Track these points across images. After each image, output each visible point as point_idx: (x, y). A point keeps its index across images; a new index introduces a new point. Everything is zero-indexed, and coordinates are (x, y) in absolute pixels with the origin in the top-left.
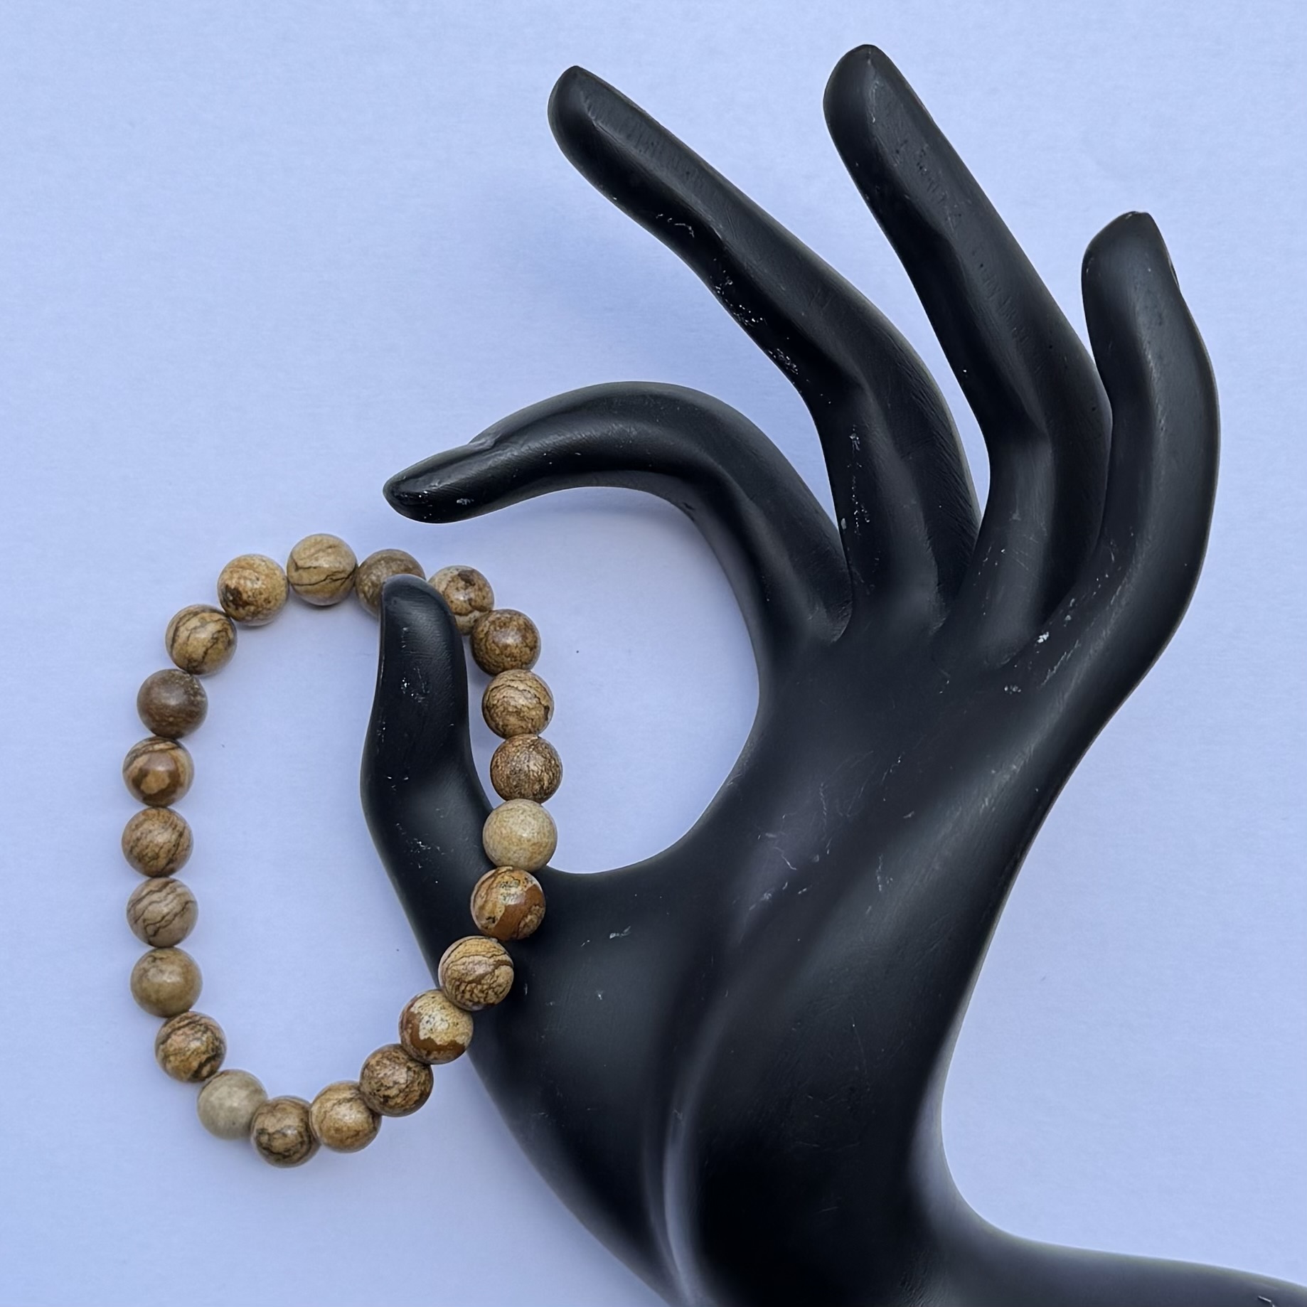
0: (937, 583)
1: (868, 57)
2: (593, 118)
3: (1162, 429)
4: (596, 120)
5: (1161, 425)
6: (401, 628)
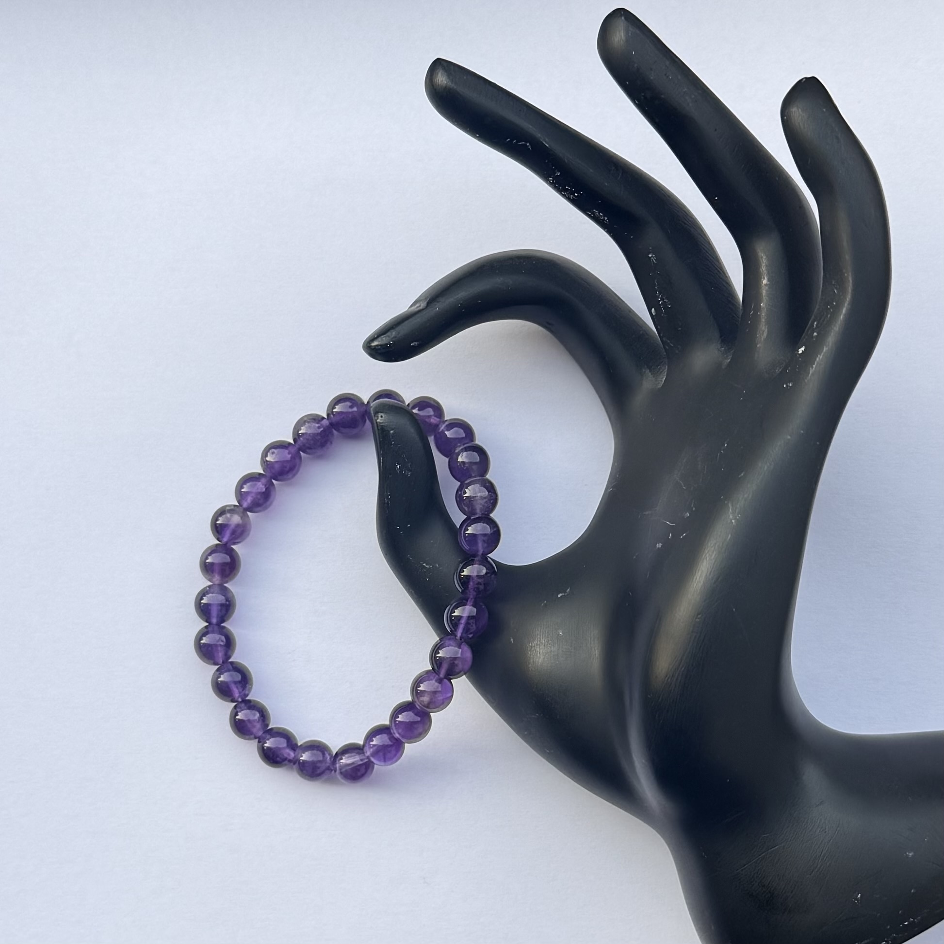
6: (389, 432)
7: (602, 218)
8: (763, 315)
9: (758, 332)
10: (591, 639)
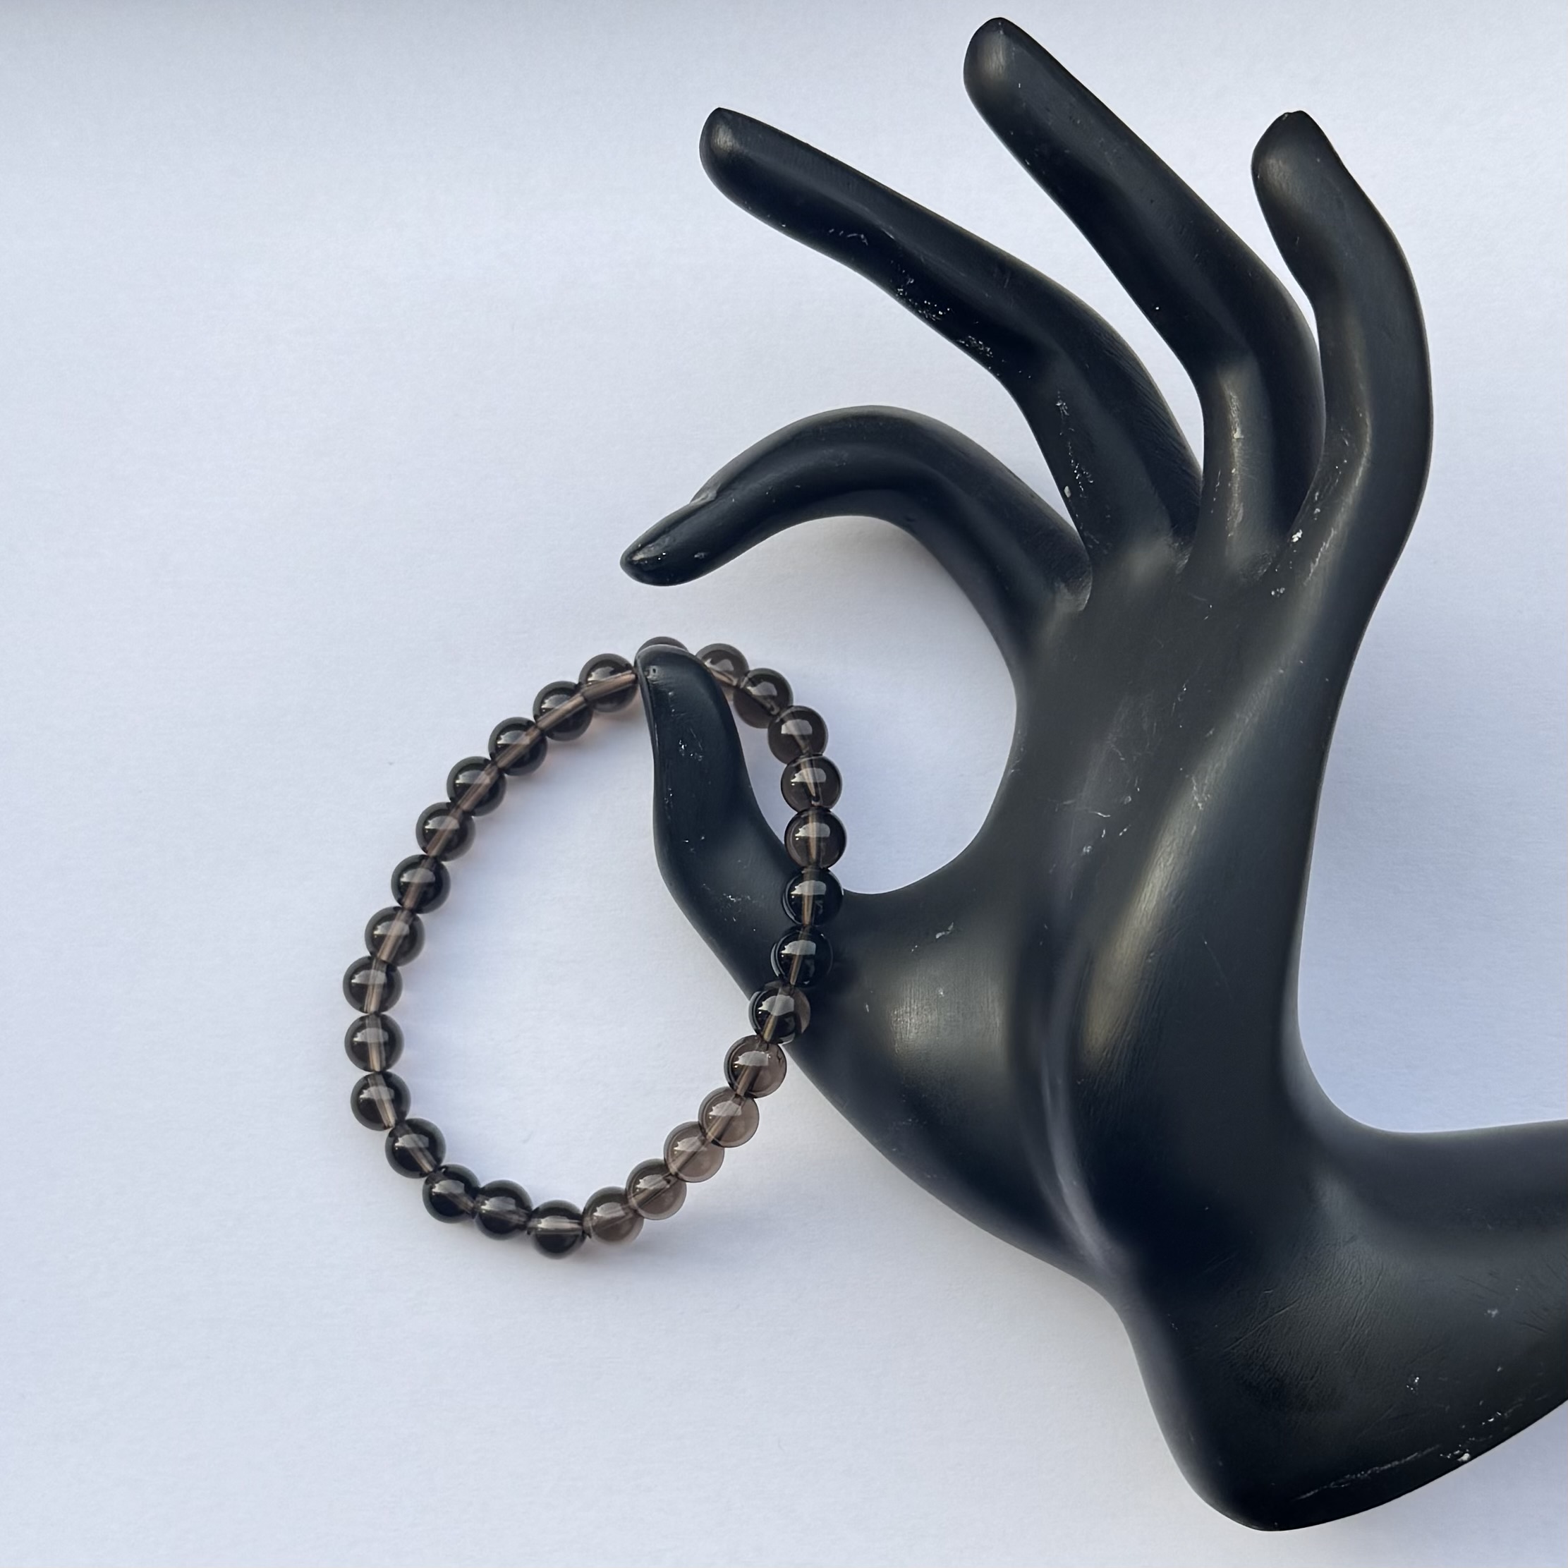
1: (999, 28)
6: (667, 695)
7: (982, 349)
8: (1236, 487)
9: (1228, 515)
10: (988, 999)
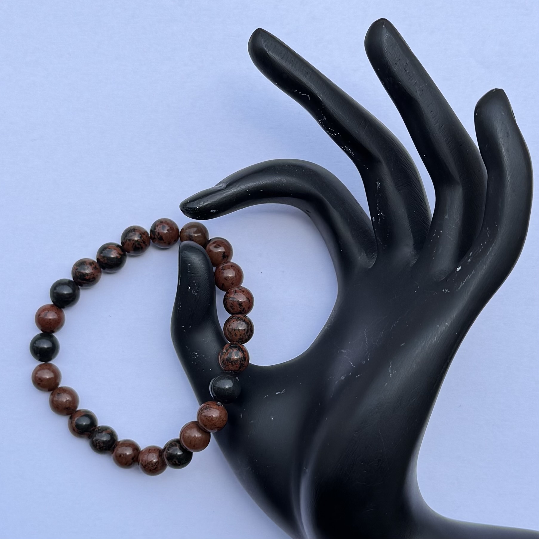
0: (413, 244)
1: (383, 24)
2: (267, 50)
3: (509, 181)
4: (268, 51)
5: (508, 179)
7: (350, 152)
